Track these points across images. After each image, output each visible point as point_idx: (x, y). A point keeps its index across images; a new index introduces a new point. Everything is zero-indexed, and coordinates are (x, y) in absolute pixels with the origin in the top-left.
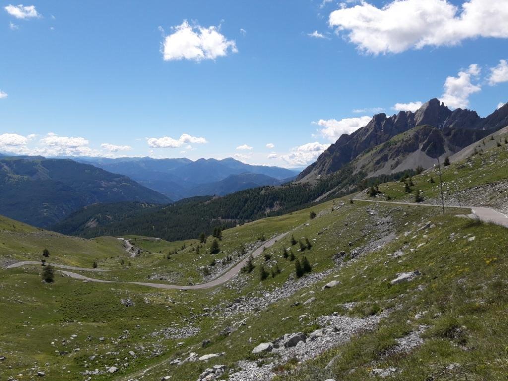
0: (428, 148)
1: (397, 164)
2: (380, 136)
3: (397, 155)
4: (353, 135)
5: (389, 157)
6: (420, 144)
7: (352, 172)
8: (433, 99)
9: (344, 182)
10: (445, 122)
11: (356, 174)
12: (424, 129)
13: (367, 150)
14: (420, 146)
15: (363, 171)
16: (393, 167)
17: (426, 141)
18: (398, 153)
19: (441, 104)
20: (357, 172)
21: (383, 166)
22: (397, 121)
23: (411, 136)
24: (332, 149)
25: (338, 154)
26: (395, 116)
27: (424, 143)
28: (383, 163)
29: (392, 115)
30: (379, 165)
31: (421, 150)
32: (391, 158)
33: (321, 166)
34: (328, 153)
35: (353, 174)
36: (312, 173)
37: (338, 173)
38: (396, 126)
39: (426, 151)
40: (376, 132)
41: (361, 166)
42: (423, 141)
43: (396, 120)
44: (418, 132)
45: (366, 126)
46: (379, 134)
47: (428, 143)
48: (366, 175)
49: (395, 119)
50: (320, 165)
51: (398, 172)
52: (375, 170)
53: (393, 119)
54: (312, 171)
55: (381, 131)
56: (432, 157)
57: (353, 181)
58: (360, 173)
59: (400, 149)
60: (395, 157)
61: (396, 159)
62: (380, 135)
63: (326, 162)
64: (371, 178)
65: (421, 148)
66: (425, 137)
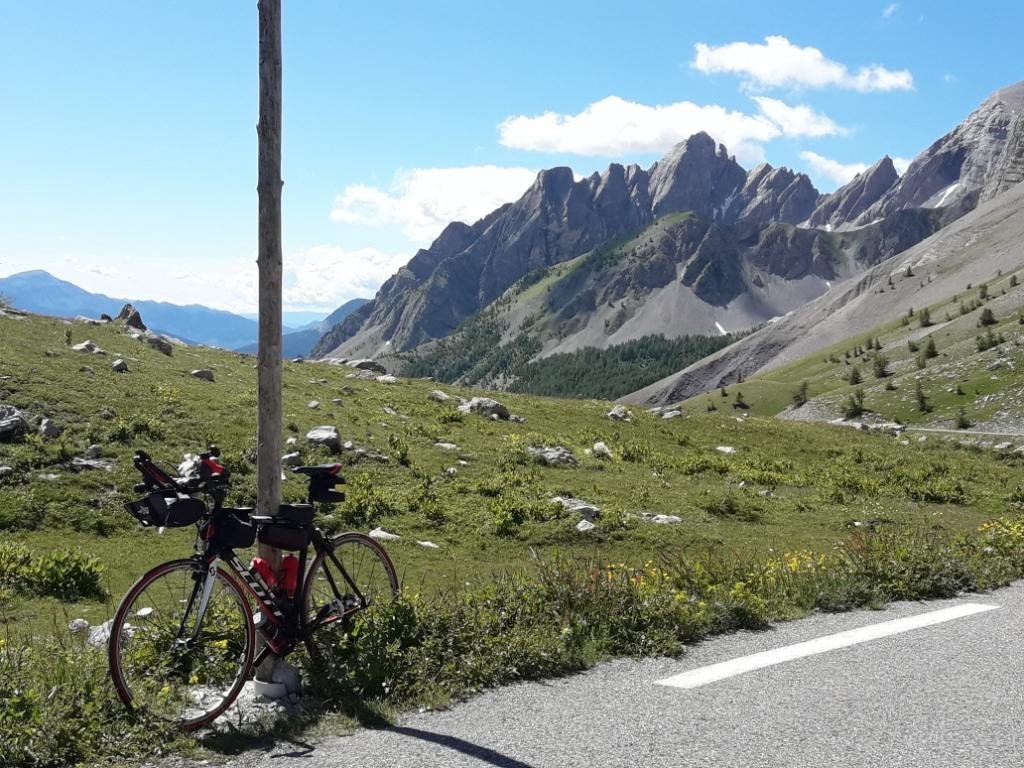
0: (700, 277)
1: (622, 318)
2: (558, 236)
3: (620, 295)
4: (480, 225)
5: (598, 301)
6: (679, 265)
7: (498, 338)
8: (698, 135)
9: (479, 366)
10: (729, 200)
11: (509, 346)
12: (690, 223)
13: (532, 274)
14: (678, 271)
15: (531, 336)
16: (611, 328)
17: (693, 258)
18: (621, 287)
19: (718, 150)
20: (513, 339)
21: (582, 321)
22: (601, 194)
23: (656, 244)
24: (421, 264)
25: (443, 282)
26: (596, 177)
27: (689, 262)
28: (584, 317)
29: (588, 175)
30: (572, 321)
31: (683, 282)
32: (603, 300)
33: (392, 314)
34: (410, 275)
35: (501, 344)
36: (363, 335)
37: (459, 339)
38: (599, 206)
39: (695, 284)
40: (548, 221)
41: (520, 320)
42: (687, 258)
43: (599, 190)
44: (671, 232)
45: (520, 202)
46: (553, 227)
47: (701, 262)
48: (539, 347)
49: (596, 187)
50: (387, 313)
51: (626, 340)
52: (562, 334)
53: (592, 185)
54: (362, 328)
55: (559, 221)
56: (710, 302)
57: (504, 365)
58: (522, 341)
59: (627, 276)
60: (616, 299)
61: (618, 305)
62: (557, 231)
63: (405, 304)
64: (555, 357)
65: (683, 275)
66: (691, 245)
